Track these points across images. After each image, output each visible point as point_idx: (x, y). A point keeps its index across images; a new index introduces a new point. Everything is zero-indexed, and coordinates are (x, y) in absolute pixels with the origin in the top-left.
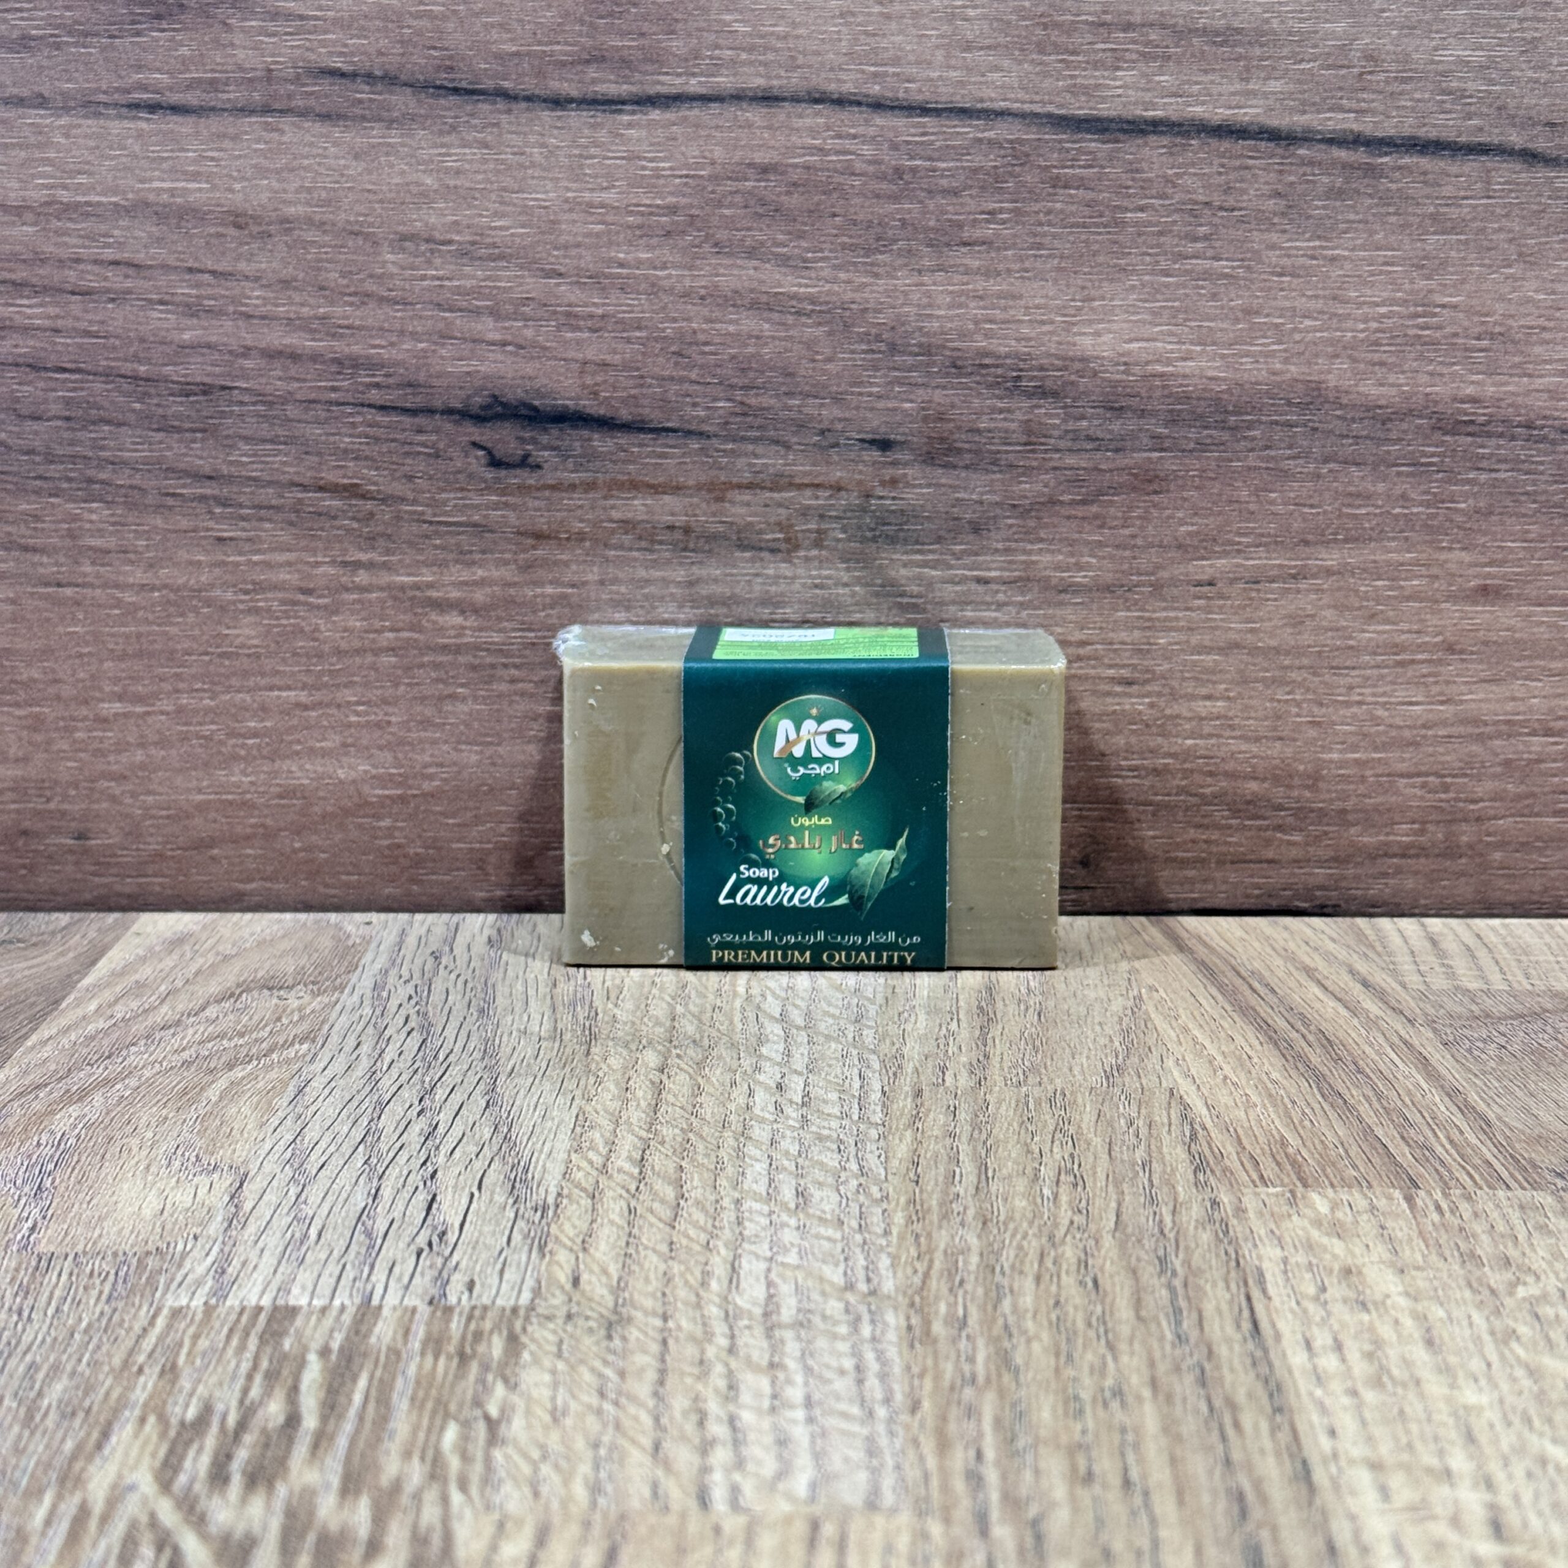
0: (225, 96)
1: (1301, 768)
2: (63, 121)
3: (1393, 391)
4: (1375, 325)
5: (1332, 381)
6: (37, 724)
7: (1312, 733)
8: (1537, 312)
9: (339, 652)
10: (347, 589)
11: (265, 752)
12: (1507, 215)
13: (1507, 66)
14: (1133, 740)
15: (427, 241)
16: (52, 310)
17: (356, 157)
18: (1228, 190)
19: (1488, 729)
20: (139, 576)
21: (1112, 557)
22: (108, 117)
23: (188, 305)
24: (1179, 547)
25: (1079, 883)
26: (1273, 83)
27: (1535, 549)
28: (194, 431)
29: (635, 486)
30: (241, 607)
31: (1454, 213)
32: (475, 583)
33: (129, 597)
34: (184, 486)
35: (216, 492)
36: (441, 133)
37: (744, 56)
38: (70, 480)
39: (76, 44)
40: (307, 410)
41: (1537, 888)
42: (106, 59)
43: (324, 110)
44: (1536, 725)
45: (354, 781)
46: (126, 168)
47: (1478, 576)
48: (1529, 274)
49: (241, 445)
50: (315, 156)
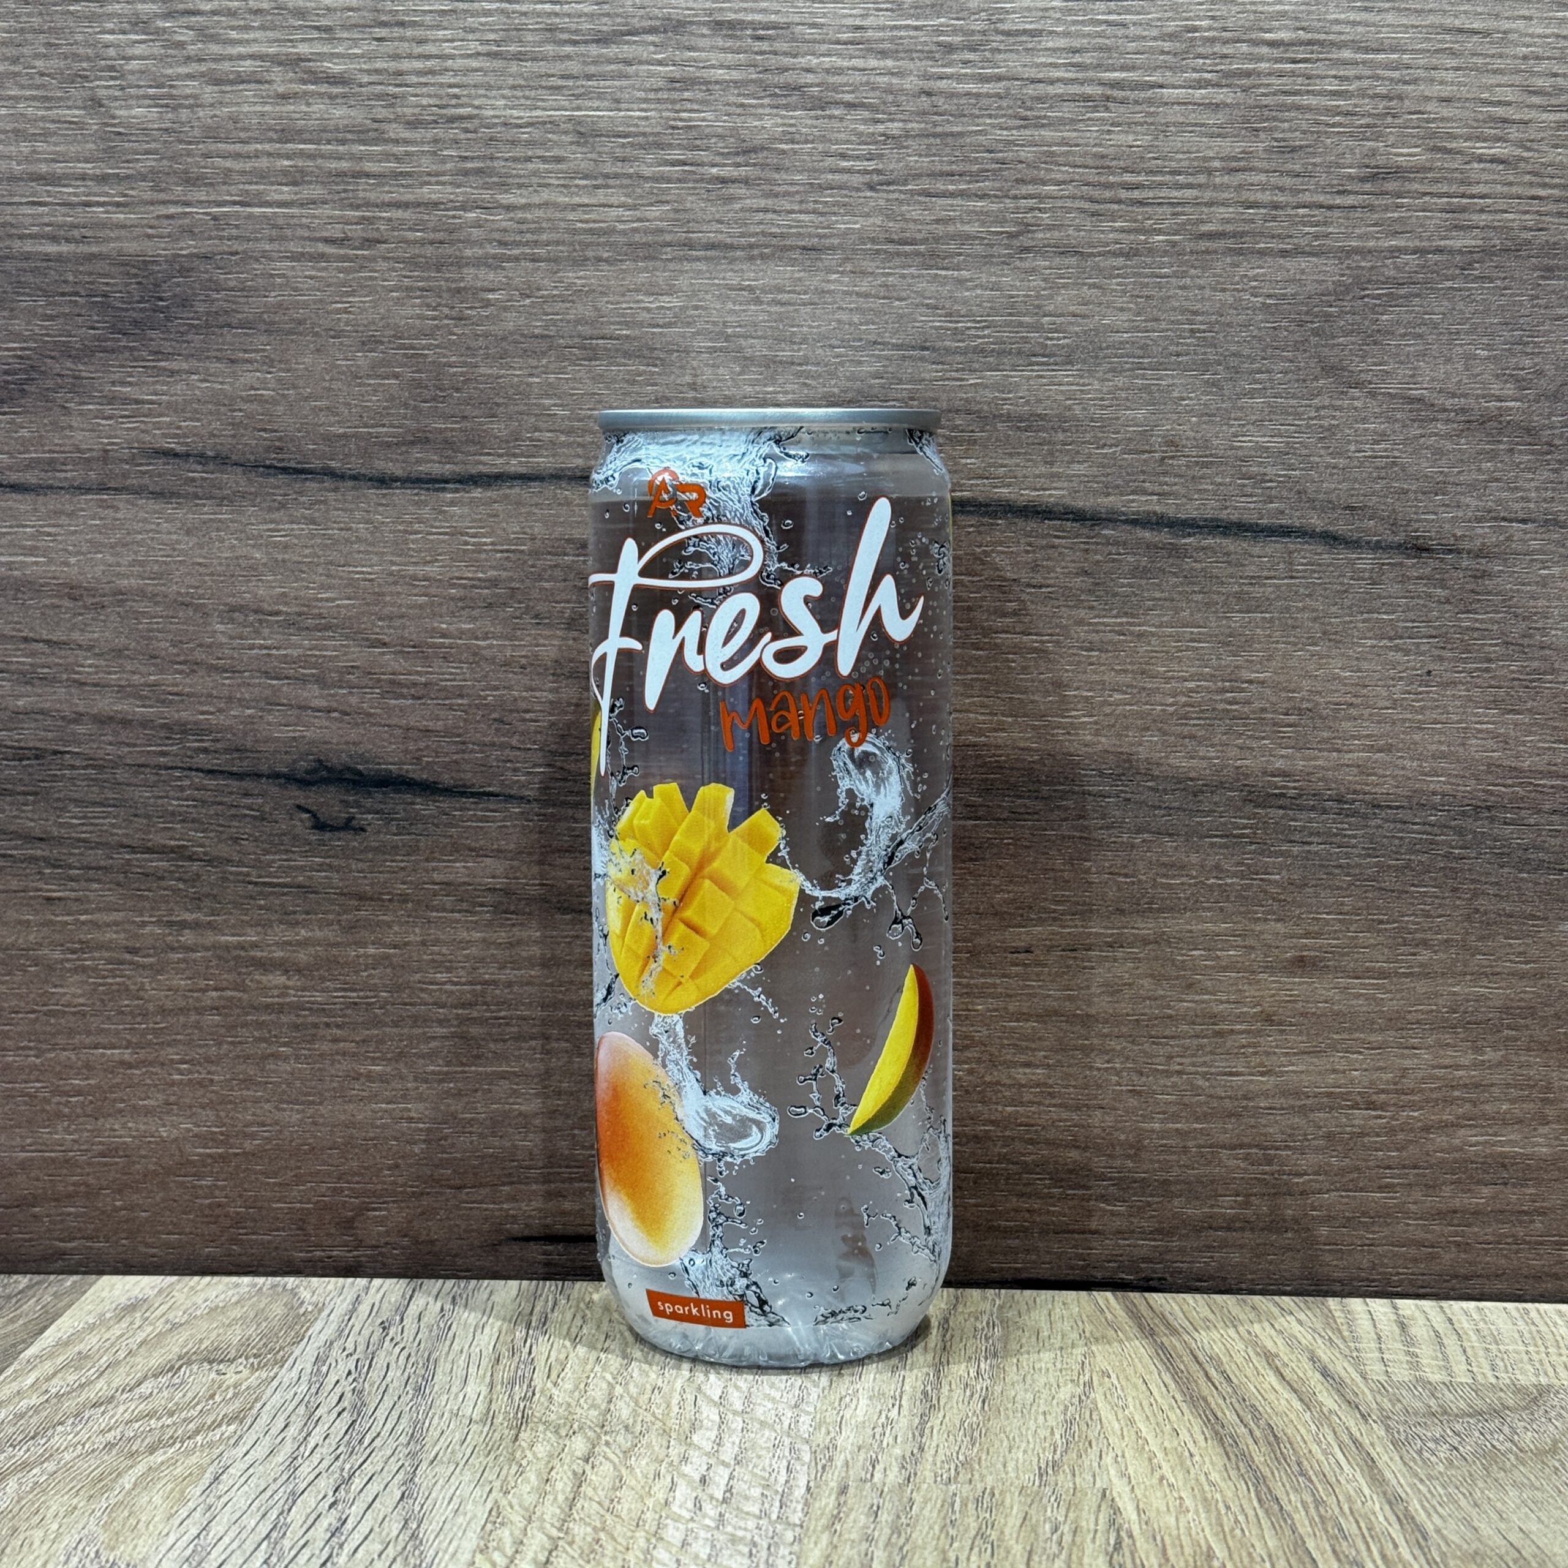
0: (62, 475)
1: (1123, 1137)
4: (1184, 699)
5: (1143, 752)
7: (1133, 1102)
9: (163, 1011)
10: (173, 949)
11: (89, 1110)
12: (1310, 595)
13: (1304, 452)
15: (256, 612)
17: (188, 533)
18: (1035, 567)
23: (23, 673)
24: (996, 914)
26: (1076, 466)
27: (1351, 922)
29: (456, 849)
30: (67, 965)
31: (1257, 591)
32: (299, 944)
34: (15, 848)
35: (46, 853)
36: (270, 510)
37: (563, 438)
40: (136, 773)
41: (1365, 1264)
43: (158, 489)
44: (1358, 1098)
45: (176, 1140)
47: (1294, 947)
48: (1334, 652)
49: (71, 807)
50: (148, 532)
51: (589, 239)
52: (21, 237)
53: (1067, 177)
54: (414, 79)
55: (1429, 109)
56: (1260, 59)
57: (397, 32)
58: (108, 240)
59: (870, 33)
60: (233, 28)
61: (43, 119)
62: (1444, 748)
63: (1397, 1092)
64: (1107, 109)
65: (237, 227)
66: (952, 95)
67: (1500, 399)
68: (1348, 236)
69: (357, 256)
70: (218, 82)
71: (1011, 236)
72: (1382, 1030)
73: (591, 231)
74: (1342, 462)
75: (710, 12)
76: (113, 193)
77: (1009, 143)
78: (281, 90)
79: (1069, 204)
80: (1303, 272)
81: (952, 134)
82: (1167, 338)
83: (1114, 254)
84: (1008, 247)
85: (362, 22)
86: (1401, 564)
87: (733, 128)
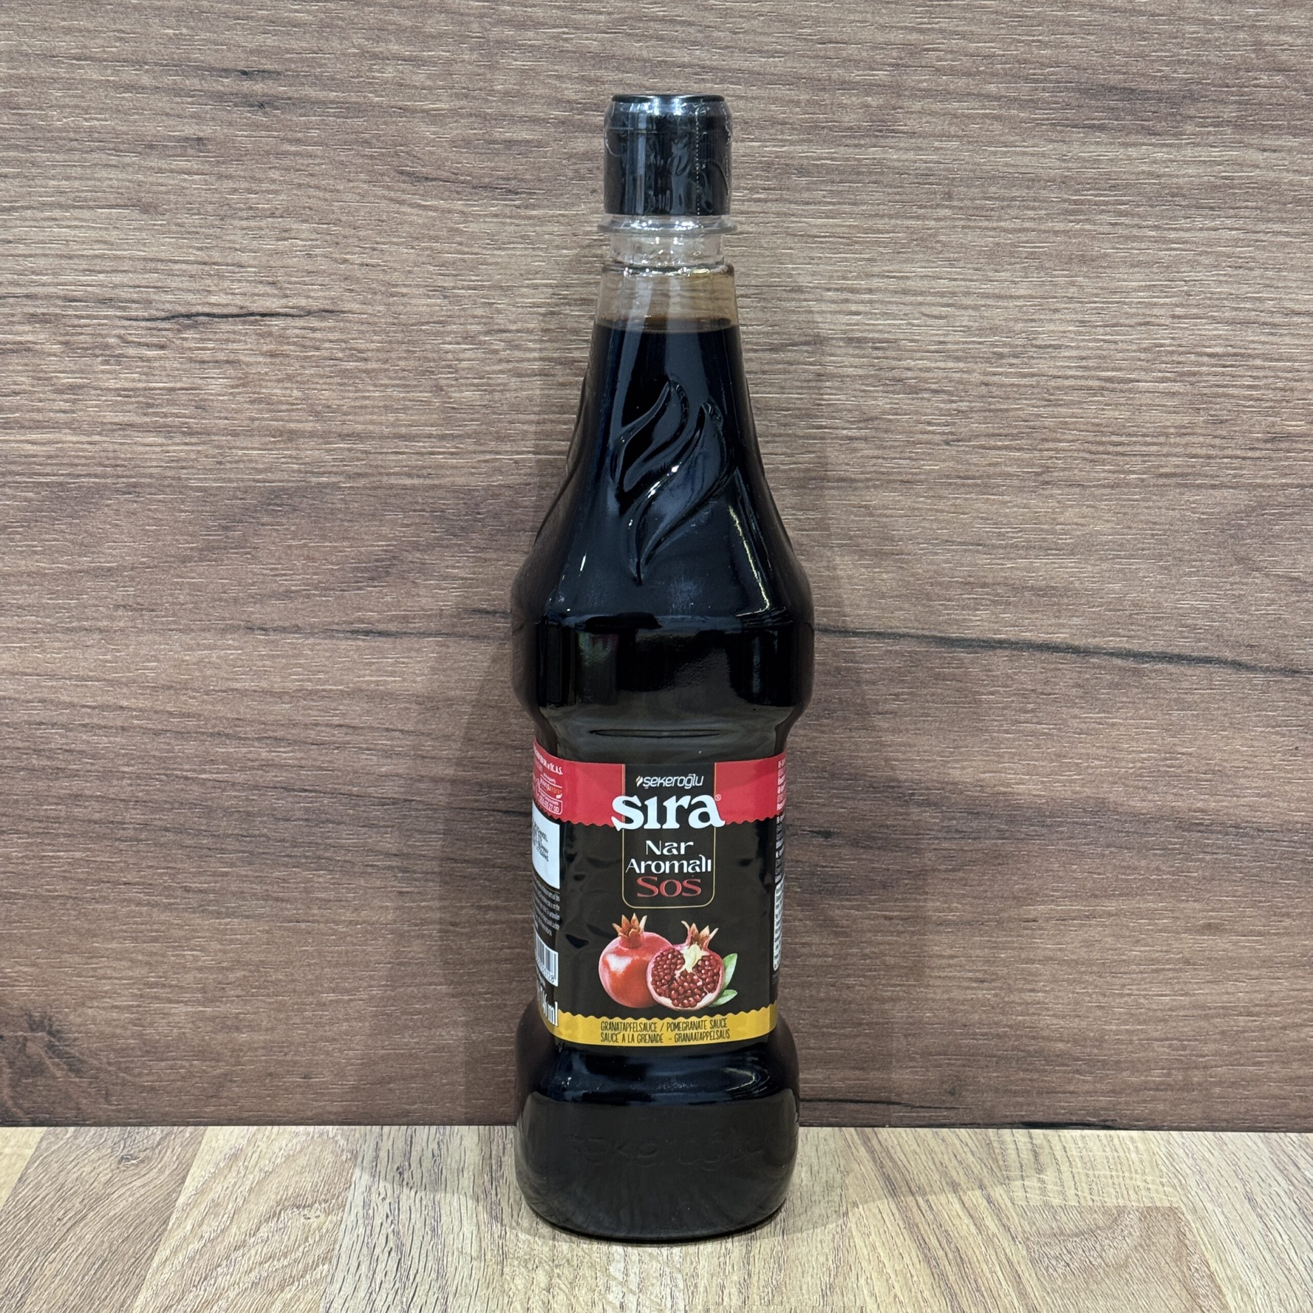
2: (311, 641)
3: (1152, 805)
6: (281, 1007)
8: (1242, 758)
14: (984, 1016)
16: (299, 755)
20: (349, 916)
21: (971, 905)
22: (338, 638)
25: (948, 1105)
28: (387, 827)
33: (341, 928)
38: (306, 857)
39: (320, 596)
42: (339, 604)
46: (348, 669)
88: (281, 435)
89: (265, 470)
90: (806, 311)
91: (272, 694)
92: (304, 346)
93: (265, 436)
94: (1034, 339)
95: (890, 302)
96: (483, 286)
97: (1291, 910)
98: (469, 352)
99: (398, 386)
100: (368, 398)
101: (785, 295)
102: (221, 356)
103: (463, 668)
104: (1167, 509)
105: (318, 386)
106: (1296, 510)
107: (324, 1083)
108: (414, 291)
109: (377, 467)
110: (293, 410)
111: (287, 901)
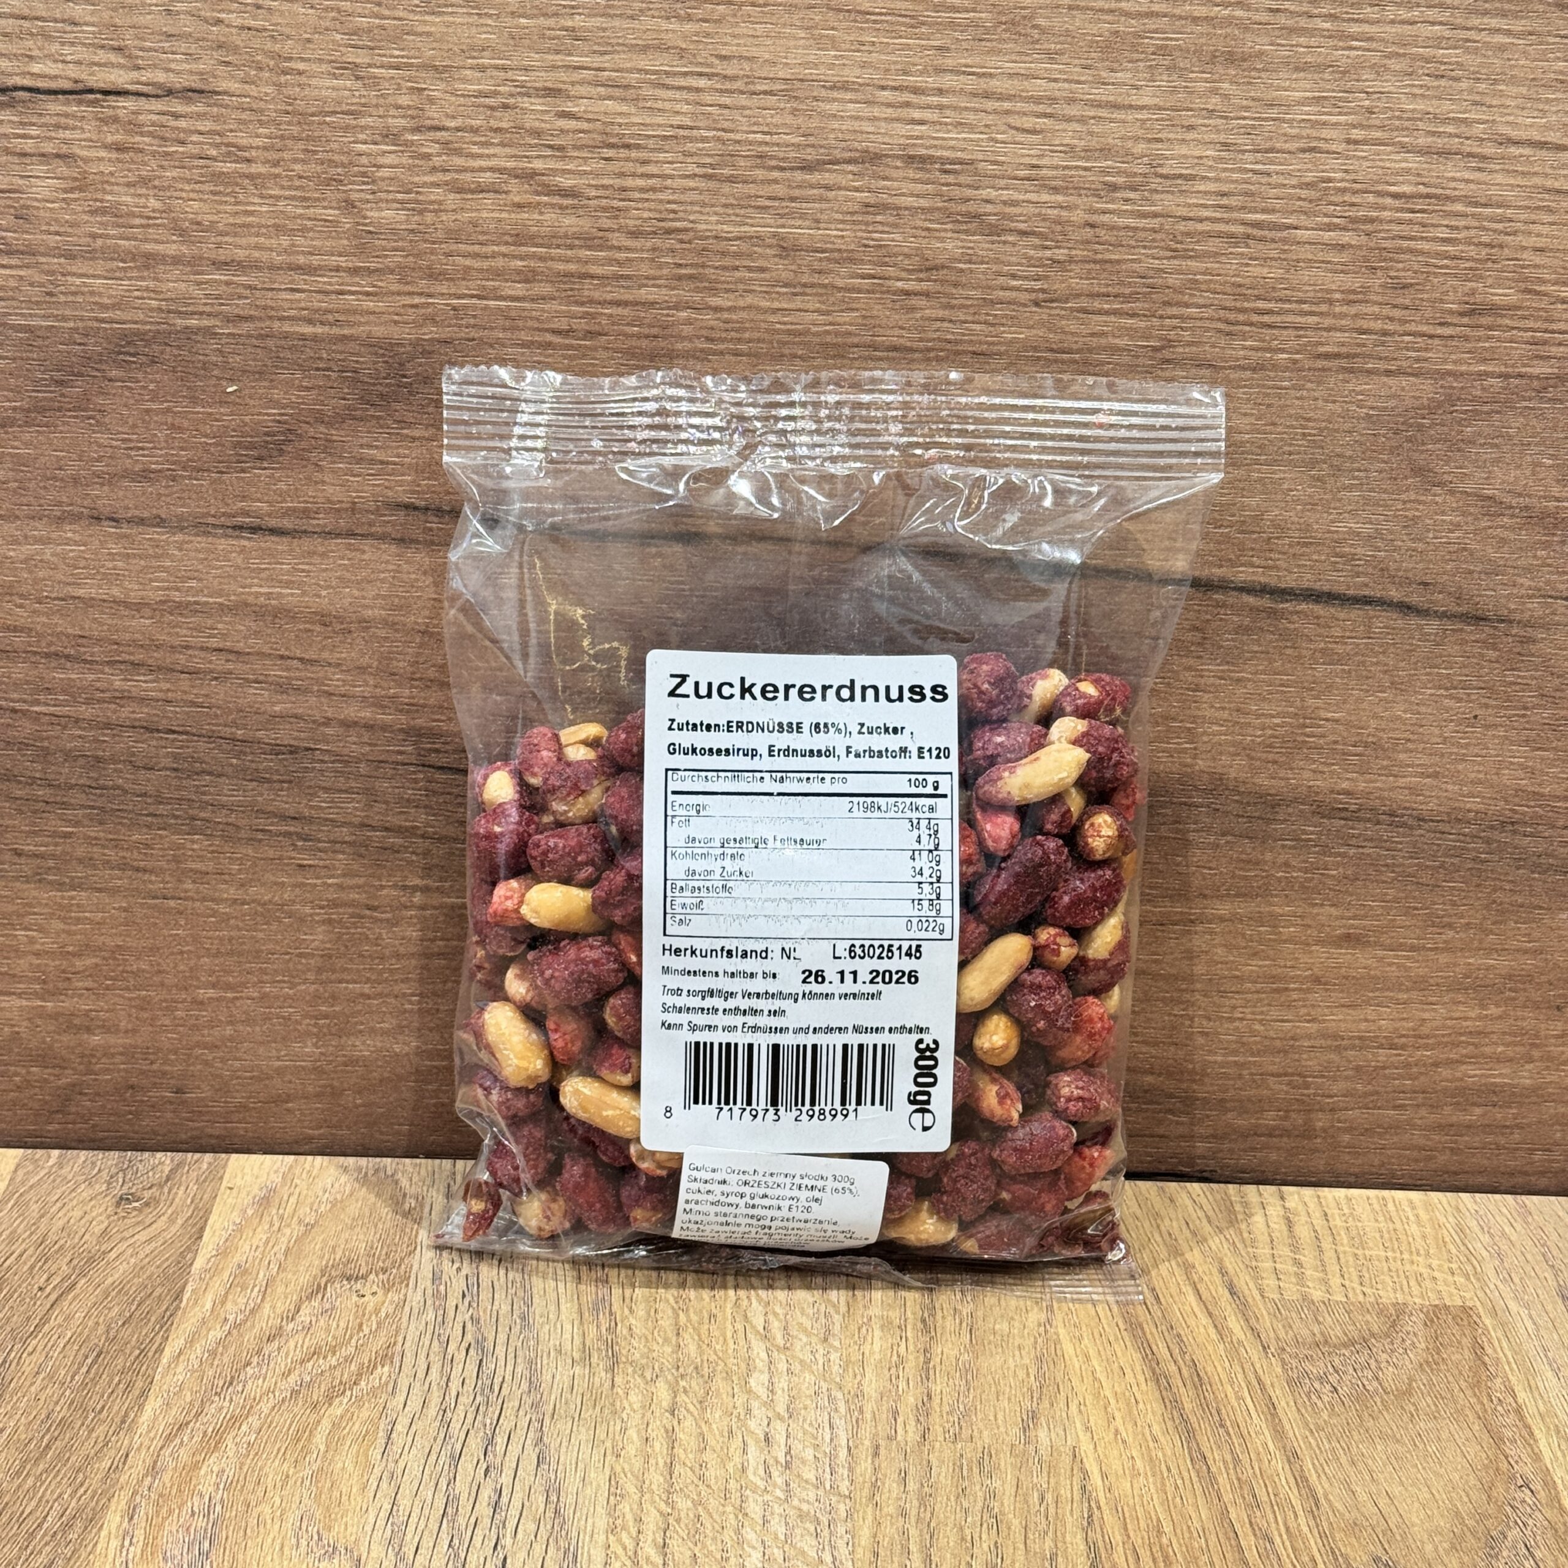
0: (315, 522)
1: (1190, 1066)
2: (179, 537)
4: (1270, 732)
5: (1232, 773)
6: (144, 1005)
7: (1201, 1040)
8: (1403, 728)
9: (398, 956)
10: (406, 907)
11: (333, 1030)
12: (1384, 653)
13: (1390, 537)
16: (164, 686)
17: (425, 573)
19: (1345, 1042)
20: (232, 892)
22: (215, 536)
23: (278, 684)
27: (1391, 908)
28: (281, 782)
30: (317, 918)
31: (1340, 649)
33: (223, 909)
34: (272, 824)
35: (299, 830)
38: (176, 817)
39: (190, 478)
40: (377, 767)
41: (1376, 1162)
42: (215, 490)
43: (399, 536)
44: (1384, 1041)
45: (407, 1054)
46: (229, 576)
47: (1344, 926)
48: (1399, 698)
49: (320, 793)
50: (389, 571)
51: (786, 338)
52: (281, 319)
53: (1209, 302)
54: (637, 195)
55: (1524, 256)
56: (1384, 209)
57: (623, 153)
58: (360, 324)
59: (1044, 172)
60: (475, 143)
61: (301, 216)
62: (1481, 776)
63: (1415, 1036)
64: (1247, 246)
65: (474, 316)
66: (1113, 228)
67: (1558, 500)
68: (1445, 361)
69: (580, 346)
70: (460, 191)
71: (1155, 349)
72: (1408, 990)
73: (789, 332)
74: (1420, 546)
75: (905, 147)
76: (364, 284)
77: (1162, 270)
78: (517, 199)
79: (1207, 324)
80: (1403, 389)
81: (1110, 261)
82: (1282, 440)
83: (1243, 368)
84: (1152, 358)
85: (591, 143)
86: (1461, 630)
87: (917, 249)
88: (133, 260)
89: (114, 307)
90: (851, 117)
91: (126, 605)
92: (163, 138)
93: (112, 259)
94: (1160, 165)
95: (966, 108)
96: (412, 65)
97: (1454, 919)
98: (390, 157)
99: (293, 198)
100: (251, 213)
101: (824, 93)
102: (49, 148)
103: (383, 581)
104: (1327, 401)
105: (184, 195)
106: (1496, 406)
107: (203, 1099)
108: (315, 67)
109: (265, 308)
110: (148, 226)
111: (151, 872)
